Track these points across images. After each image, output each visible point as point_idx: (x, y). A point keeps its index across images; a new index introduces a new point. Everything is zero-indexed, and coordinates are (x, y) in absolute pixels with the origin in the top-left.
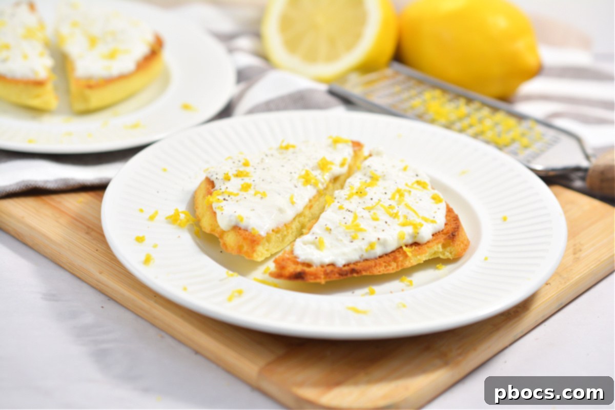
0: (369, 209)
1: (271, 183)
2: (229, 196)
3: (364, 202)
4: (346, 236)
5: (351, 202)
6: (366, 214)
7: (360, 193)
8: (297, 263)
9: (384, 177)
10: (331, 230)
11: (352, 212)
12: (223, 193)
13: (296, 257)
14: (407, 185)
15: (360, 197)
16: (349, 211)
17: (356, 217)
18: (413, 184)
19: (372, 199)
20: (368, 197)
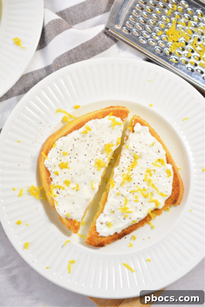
0: (133, 192)
1: (80, 175)
2: (59, 189)
3: (130, 186)
4: (122, 215)
5: (123, 187)
6: (131, 197)
7: (129, 178)
8: (98, 237)
9: (140, 157)
10: (114, 212)
11: (124, 197)
12: (56, 187)
13: (98, 234)
14: (153, 164)
15: (128, 181)
16: (123, 196)
17: (126, 201)
18: (156, 162)
19: (134, 183)
20: (132, 182)
